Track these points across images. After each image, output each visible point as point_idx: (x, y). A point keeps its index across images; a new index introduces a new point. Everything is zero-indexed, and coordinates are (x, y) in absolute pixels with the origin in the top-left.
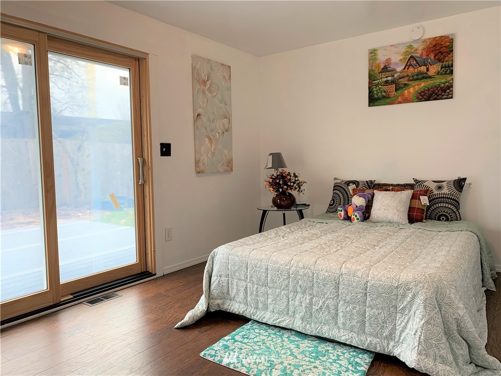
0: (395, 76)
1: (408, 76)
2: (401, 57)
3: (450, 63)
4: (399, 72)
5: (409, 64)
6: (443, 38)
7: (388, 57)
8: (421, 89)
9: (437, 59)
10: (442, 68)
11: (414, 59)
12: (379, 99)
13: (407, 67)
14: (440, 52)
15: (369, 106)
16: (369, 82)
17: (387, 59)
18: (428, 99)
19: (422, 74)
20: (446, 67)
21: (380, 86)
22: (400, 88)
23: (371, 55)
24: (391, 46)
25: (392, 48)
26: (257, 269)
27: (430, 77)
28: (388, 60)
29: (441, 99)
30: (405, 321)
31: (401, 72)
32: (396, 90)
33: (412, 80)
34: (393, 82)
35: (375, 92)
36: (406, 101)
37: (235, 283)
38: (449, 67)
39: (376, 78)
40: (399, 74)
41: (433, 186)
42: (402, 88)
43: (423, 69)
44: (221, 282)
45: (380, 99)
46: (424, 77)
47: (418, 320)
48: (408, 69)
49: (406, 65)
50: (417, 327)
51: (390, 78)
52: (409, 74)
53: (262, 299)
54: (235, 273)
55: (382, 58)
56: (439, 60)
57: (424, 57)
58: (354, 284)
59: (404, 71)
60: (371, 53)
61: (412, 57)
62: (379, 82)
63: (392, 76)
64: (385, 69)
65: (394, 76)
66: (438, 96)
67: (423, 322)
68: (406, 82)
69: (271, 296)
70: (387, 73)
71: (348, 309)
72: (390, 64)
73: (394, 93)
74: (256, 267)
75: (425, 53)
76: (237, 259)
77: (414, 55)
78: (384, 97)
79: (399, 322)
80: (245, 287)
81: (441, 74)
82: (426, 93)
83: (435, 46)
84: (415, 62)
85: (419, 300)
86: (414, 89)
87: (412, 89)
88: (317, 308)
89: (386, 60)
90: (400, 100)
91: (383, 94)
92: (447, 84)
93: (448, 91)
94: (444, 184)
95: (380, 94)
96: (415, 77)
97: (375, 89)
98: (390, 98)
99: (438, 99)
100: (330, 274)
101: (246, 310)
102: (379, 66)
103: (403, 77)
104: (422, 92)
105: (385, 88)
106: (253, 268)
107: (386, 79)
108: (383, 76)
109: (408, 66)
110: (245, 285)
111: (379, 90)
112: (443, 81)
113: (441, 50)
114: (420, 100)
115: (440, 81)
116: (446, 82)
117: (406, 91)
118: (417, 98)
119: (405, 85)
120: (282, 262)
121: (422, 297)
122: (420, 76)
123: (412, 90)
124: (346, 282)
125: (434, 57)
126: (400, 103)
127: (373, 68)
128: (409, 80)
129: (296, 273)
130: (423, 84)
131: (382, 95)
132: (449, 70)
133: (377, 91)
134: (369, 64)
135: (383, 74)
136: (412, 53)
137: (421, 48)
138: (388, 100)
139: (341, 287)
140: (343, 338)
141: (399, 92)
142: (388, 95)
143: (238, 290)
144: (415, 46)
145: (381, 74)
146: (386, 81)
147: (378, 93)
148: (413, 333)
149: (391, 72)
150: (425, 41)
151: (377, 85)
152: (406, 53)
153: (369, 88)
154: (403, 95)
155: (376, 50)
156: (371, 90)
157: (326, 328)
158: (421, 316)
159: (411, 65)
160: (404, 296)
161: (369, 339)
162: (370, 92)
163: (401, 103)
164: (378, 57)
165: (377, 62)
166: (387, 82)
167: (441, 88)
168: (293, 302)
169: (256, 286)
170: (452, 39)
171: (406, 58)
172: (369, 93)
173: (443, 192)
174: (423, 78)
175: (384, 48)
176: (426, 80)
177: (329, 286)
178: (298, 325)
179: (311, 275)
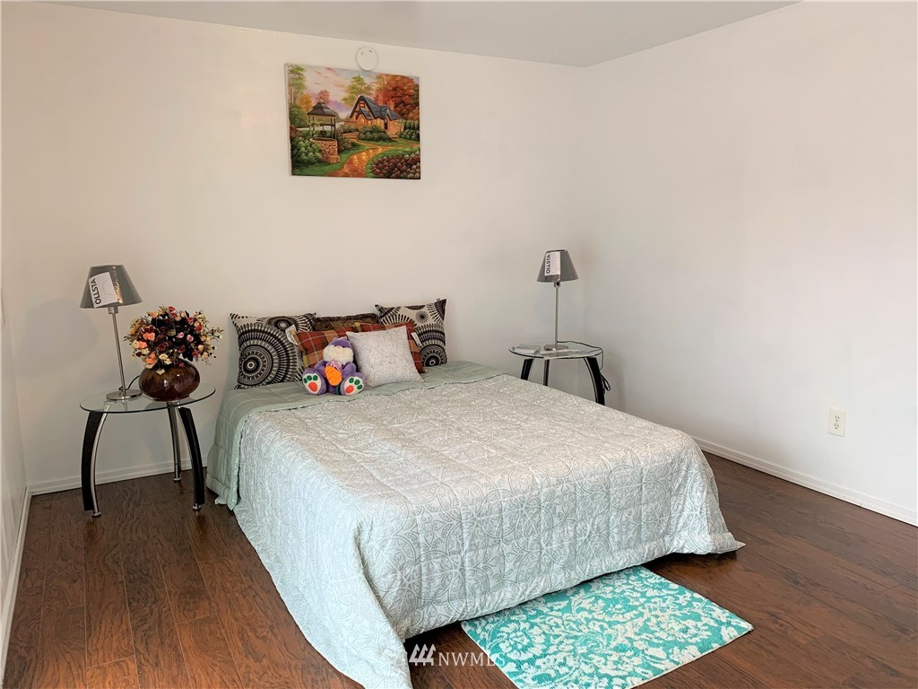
0: (337, 126)
1: (357, 130)
2: (346, 95)
3: (416, 122)
4: (342, 121)
5: (357, 109)
6: (406, 80)
7: (323, 89)
8: (377, 156)
9: (399, 113)
10: (405, 129)
11: (366, 103)
12: (309, 163)
13: (355, 114)
14: (402, 102)
15: (293, 174)
16: (291, 129)
17: (322, 92)
18: (388, 176)
19: (379, 132)
20: (410, 128)
21: (311, 140)
22: (346, 149)
23: (292, 76)
24: (329, 69)
25: (330, 74)
26: (483, 518)
27: (390, 140)
28: (324, 94)
29: (406, 178)
30: (682, 502)
31: (346, 121)
32: (340, 152)
33: (364, 139)
34: (333, 136)
35: (303, 149)
36: (356, 173)
37: (437, 567)
38: (414, 128)
39: (303, 123)
40: (343, 123)
41: (413, 315)
42: (349, 149)
43: (379, 123)
44: (405, 580)
45: (312, 164)
46: (380, 137)
47: (699, 494)
48: (357, 118)
49: (354, 111)
50: (700, 503)
51: (328, 128)
52: (360, 128)
53: (495, 570)
54: (435, 546)
55: (313, 86)
56: (402, 115)
57: (381, 104)
58: (629, 480)
59: (351, 120)
60: (292, 72)
61: (362, 99)
62: (309, 131)
63: (332, 125)
64: (319, 110)
65: (334, 125)
66: (402, 172)
67: (705, 493)
68: (355, 141)
69: (511, 555)
70: (324, 118)
71: (624, 519)
72: (328, 102)
73: (336, 156)
74: (479, 516)
75: (381, 97)
76: (436, 516)
77: (366, 96)
78: (320, 161)
79: (675, 507)
80: (460, 563)
81: (405, 138)
82: (385, 166)
83: (395, 89)
84: (367, 109)
85: (693, 471)
86: (368, 155)
87: (364, 153)
88: (583, 538)
89: (319, 94)
90: (346, 169)
91: (318, 154)
92: (413, 155)
93: (414, 167)
94: (425, 310)
95: (311, 154)
96: (369, 134)
97: (301, 143)
98: (329, 164)
99: (401, 178)
100: (597, 476)
101: (466, 606)
102: (308, 102)
103: (350, 132)
104: (379, 162)
105: (320, 144)
106: (475, 519)
107: (320, 128)
108: (316, 122)
109: (357, 112)
110: (459, 560)
111: (311, 145)
112: (407, 149)
113: (403, 99)
114: (377, 176)
115: (402, 148)
116: (411, 153)
117: (355, 157)
118: (373, 172)
119: (354, 145)
120: (524, 487)
121: (696, 465)
122: (376, 135)
123: (364, 156)
124: (619, 481)
125: (395, 107)
126: (346, 175)
127: (298, 102)
128: (359, 138)
129: (551, 496)
130: (381, 150)
131: (316, 158)
132: (413, 133)
133: (306, 147)
134: (290, 93)
135: (316, 117)
136: (361, 91)
137: (375, 87)
138: (326, 168)
139: (612, 490)
140: (621, 563)
141: (344, 156)
142: (327, 158)
143: (445, 578)
144: (367, 81)
145: (311, 117)
146: (321, 132)
147: (309, 152)
148: (698, 513)
149: (330, 118)
150: (380, 77)
151: (306, 136)
152: (353, 88)
153: (292, 139)
154: (351, 162)
155: (302, 70)
156: (294, 143)
157: (596, 562)
158: (701, 489)
159: (361, 112)
160: (678, 471)
161: (647, 548)
162: (294, 147)
163: (349, 176)
164: (306, 84)
165: (305, 93)
166: (323, 133)
167: (406, 161)
168: (549, 548)
169: (481, 552)
170: (418, 86)
171: (353, 99)
172: (292, 150)
173: (428, 323)
174: (380, 139)
175: (317, 70)
176: (384, 143)
177: (598, 496)
178: (560, 581)
179: (573, 490)
